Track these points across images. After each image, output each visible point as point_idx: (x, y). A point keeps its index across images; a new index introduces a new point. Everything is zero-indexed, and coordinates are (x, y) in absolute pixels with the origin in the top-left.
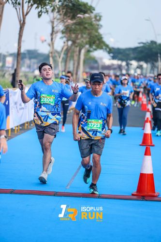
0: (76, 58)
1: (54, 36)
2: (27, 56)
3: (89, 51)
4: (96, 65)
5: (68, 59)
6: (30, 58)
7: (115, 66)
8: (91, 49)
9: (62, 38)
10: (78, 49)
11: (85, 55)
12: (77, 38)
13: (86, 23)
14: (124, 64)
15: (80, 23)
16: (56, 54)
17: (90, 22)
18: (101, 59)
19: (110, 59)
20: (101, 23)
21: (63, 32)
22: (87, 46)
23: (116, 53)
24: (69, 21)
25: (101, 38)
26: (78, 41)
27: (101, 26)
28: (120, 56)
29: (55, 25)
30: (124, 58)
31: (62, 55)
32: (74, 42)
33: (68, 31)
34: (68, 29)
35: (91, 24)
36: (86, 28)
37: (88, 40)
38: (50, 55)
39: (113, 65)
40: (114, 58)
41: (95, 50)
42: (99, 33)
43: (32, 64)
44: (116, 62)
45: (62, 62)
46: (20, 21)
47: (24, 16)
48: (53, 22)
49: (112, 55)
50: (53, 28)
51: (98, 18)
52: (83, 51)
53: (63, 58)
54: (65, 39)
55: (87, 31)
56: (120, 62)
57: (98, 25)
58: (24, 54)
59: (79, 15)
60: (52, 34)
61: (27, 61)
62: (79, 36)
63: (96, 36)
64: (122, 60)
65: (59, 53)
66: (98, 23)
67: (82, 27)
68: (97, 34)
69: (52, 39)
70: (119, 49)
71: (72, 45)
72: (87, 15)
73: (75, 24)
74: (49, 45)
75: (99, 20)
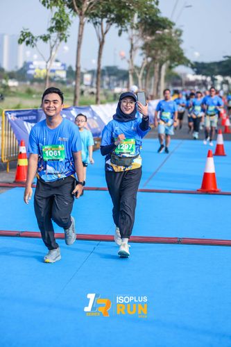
0: (156, 74)
1: (133, 52)
2: (106, 73)
3: (170, 67)
4: (179, 81)
5: (148, 75)
6: (109, 75)
7: (200, 82)
8: (173, 65)
9: (141, 55)
10: (158, 65)
11: (166, 71)
12: (156, 54)
13: (165, 39)
14: (209, 79)
15: (160, 39)
16: (136, 71)
17: (169, 37)
18: (185, 74)
19: (194, 75)
20: (182, 38)
21: (143, 48)
22: (168, 62)
23: (200, 68)
24: (148, 38)
25: (182, 54)
26: (158, 57)
27: (182, 41)
28: (204, 71)
29: (134, 42)
30: (209, 73)
31: (142, 71)
32: (154, 59)
33: (147, 48)
34: (148, 46)
35: (171, 40)
36: (165, 44)
37: (168, 55)
38: (130, 72)
39: (197, 80)
40: (198, 73)
41: (177, 65)
42: (179, 48)
43: (111, 81)
44: (200, 78)
45: (142, 79)
46: (100, 39)
47: (104, 34)
48: (131, 40)
49: (195, 70)
50: (132, 45)
51: (178, 33)
52: (164, 67)
53: (143, 74)
54: (144, 56)
55: (166, 47)
56: (204, 78)
57: (179, 40)
58: (103, 71)
59: (158, 32)
60: (131, 52)
61: (107, 79)
62: (159, 52)
63: (176, 52)
64: (207, 75)
65: (139, 69)
66: (178, 38)
67: (162, 43)
68: (177, 50)
69: (131, 56)
70: (203, 64)
71: (152, 61)
72: (166, 31)
73: (155, 40)
74: (128, 62)
75: (180, 35)
